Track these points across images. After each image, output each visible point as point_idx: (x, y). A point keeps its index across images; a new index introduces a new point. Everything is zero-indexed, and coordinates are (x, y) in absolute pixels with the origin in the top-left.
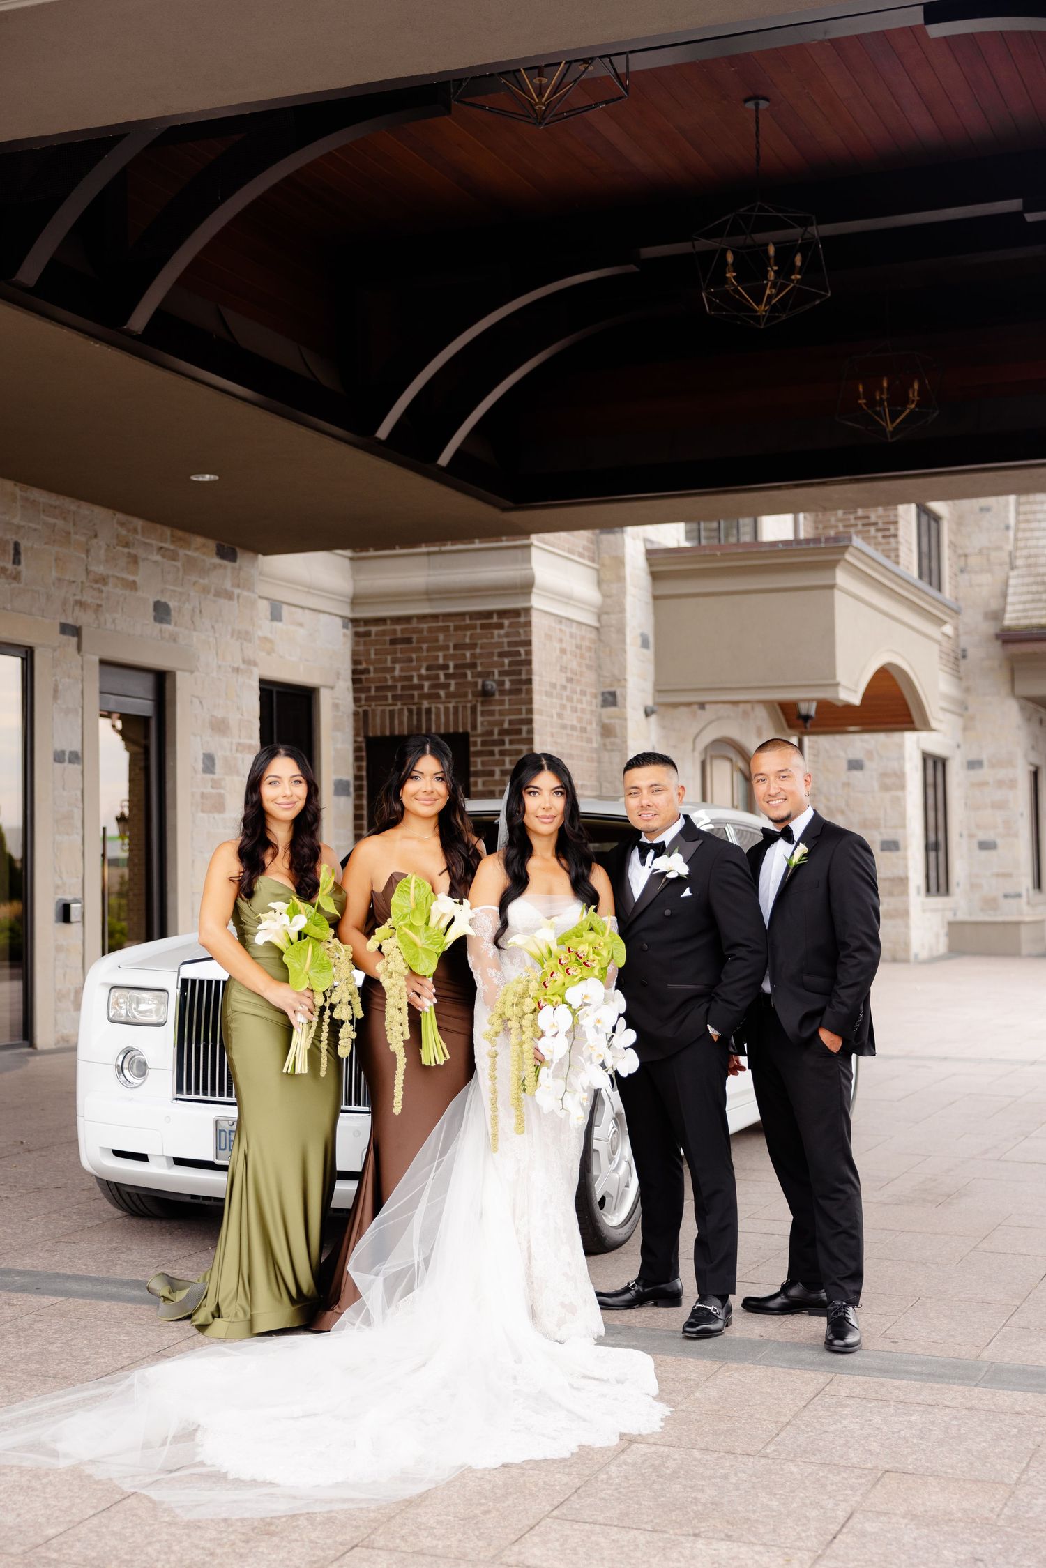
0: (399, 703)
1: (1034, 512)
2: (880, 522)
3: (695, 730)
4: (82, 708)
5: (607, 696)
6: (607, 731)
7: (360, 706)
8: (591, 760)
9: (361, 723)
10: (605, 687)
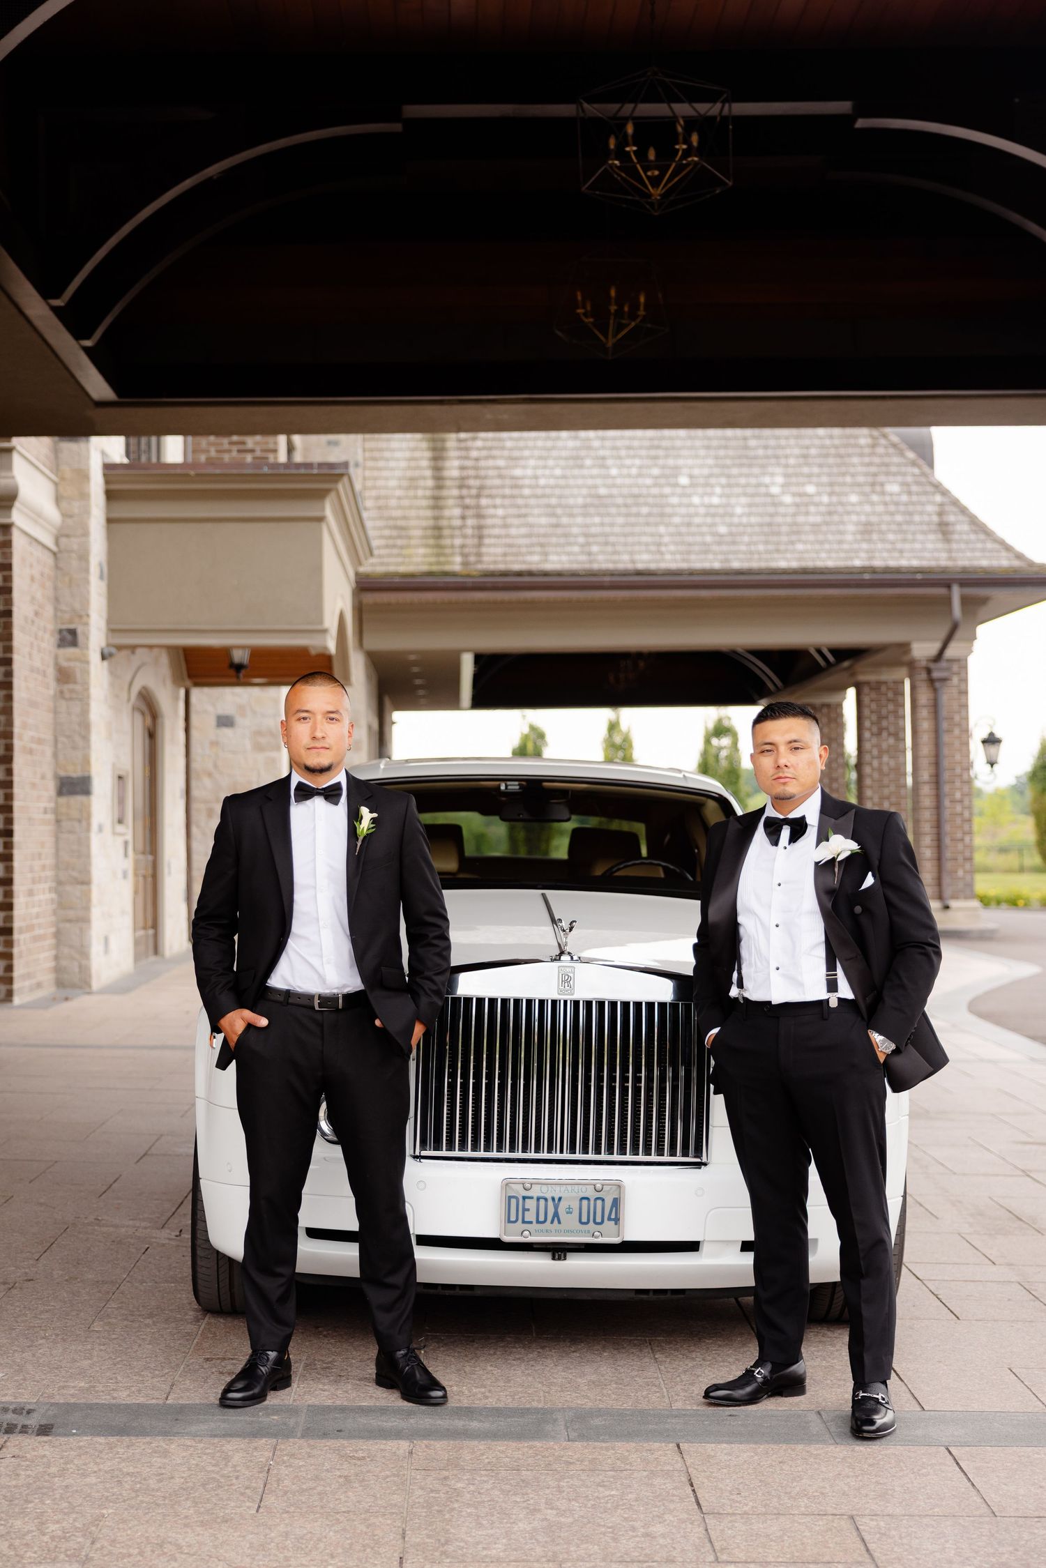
1: (381, 450)
2: (258, 449)
3: (128, 678)
5: (65, 633)
6: (64, 676)
8: (50, 710)
10: (63, 624)
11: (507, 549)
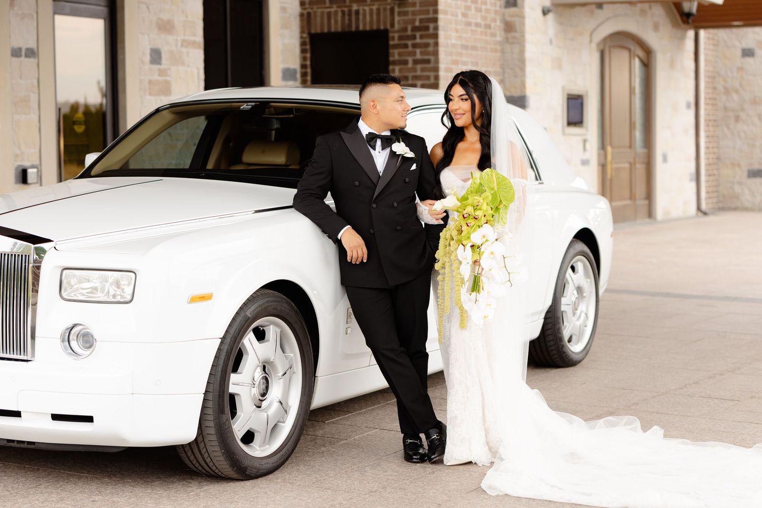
0: (335, 6)
3: (591, 26)
4: (37, 13)
6: (509, 27)
7: (305, 9)
8: (495, 51)
9: (305, 23)
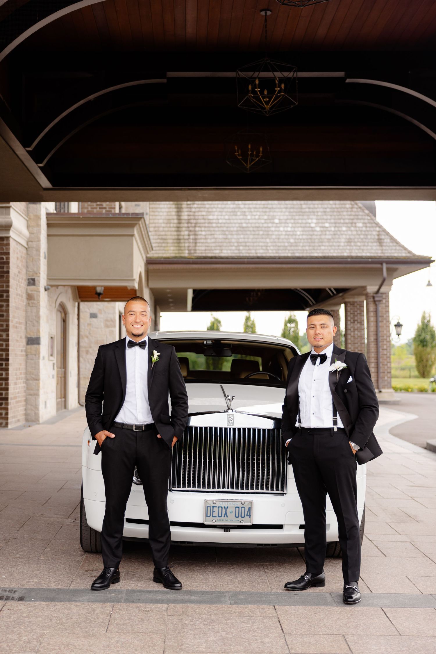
2: (108, 207)
3: (55, 298)
5: (30, 280)
6: (30, 297)
8: (24, 311)
10: (29, 276)
11: (206, 248)
